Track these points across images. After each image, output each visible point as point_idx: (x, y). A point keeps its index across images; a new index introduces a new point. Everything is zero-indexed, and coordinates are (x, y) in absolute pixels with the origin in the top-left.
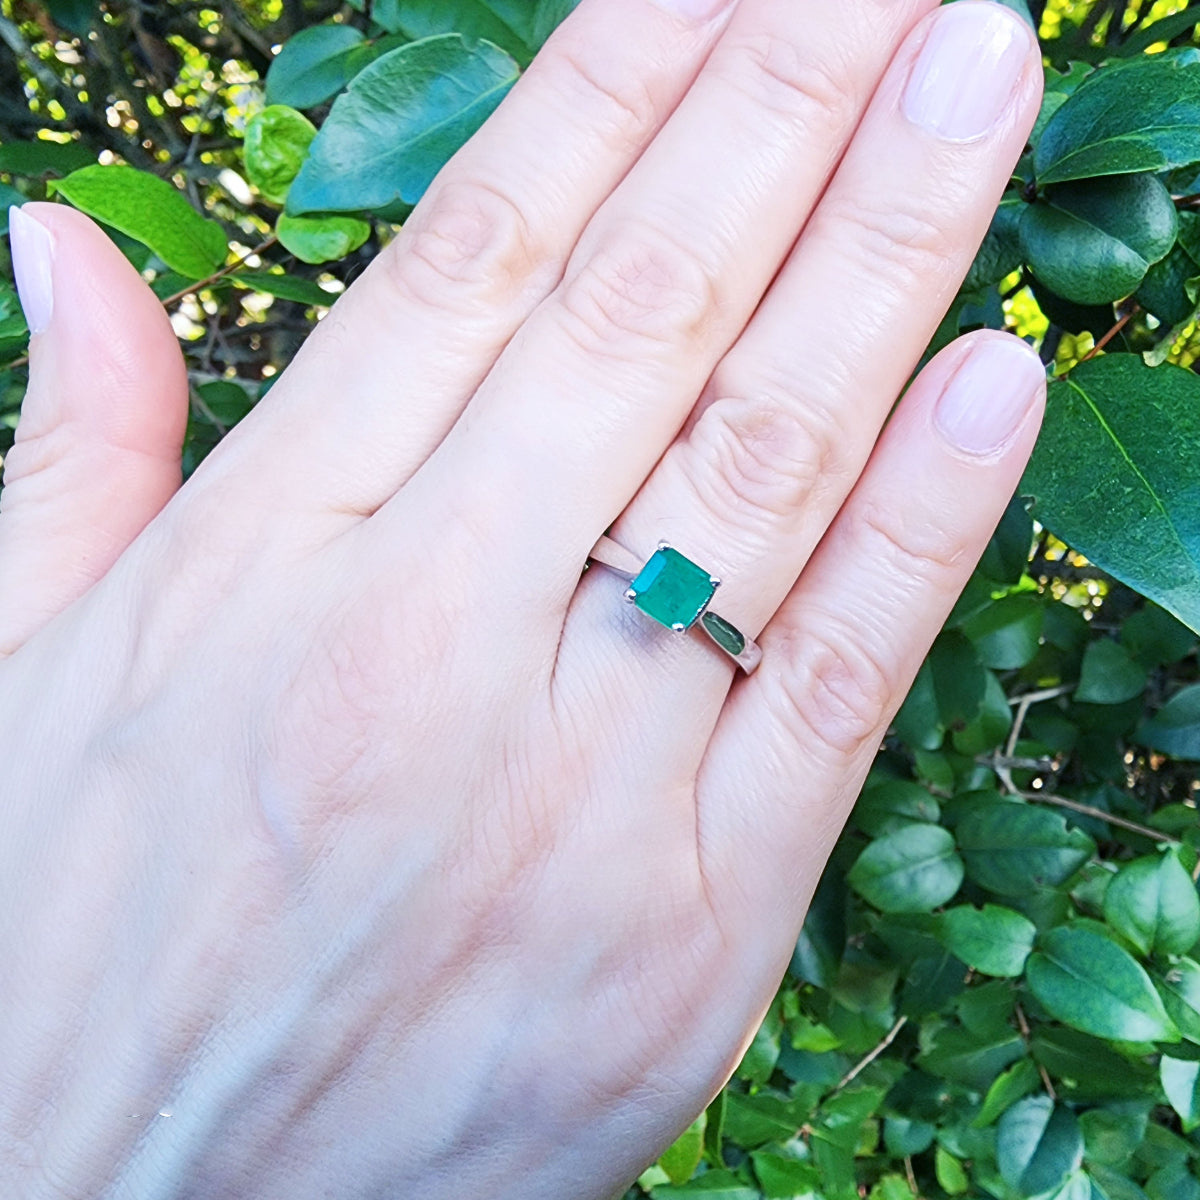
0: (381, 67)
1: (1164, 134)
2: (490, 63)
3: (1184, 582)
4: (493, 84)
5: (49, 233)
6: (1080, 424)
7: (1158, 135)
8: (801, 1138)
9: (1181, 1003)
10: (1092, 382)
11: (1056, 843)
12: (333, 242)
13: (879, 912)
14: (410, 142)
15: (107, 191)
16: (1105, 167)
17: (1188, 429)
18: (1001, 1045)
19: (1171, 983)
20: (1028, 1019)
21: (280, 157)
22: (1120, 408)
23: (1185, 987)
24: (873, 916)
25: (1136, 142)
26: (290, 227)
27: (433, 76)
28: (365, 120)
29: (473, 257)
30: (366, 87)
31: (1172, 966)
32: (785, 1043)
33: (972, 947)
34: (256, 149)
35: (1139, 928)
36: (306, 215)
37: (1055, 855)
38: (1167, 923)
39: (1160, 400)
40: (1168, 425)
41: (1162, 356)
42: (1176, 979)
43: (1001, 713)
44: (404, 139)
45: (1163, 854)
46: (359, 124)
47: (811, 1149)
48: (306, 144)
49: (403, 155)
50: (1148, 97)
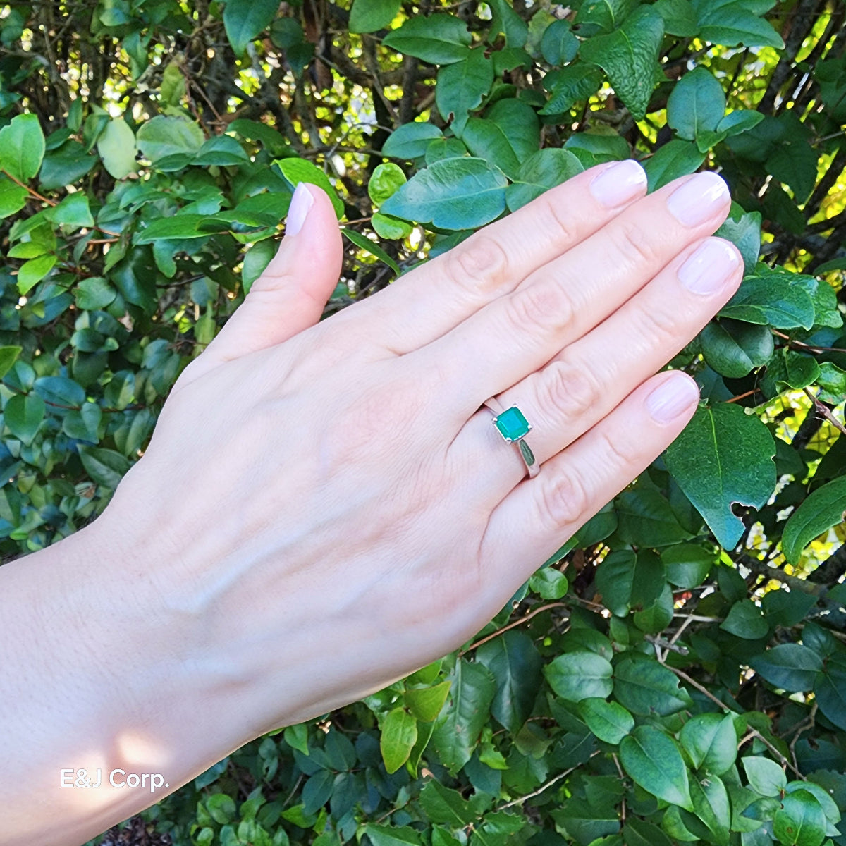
0: (446, 163)
1: (771, 311)
2: (496, 177)
3: (715, 508)
4: (494, 186)
5: (312, 198)
6: (703, 429)
7: (769, 310)
8: (466, 831)
9: (704, 798)
10: (718, 413)
11: (669, 693)
12: (396, 232)
13: (555, 696)
14: (447, 199)
15: (300, 173)
16: (740, 316)
17: (748, 446)
18: (606, 820)
19: (702, 785)
20: (627, 809)
21: (386, 186)
22: (724, 428)
23: (710, 791)
24: (551, 697)
25: (759, 310)
26: (379, 218)
27: (468, 174)
28: (430, 184)
29: (481, 269)
30: (436, 169)
31: (707, 777)
32: (476, 754)
33: (596, 721)
34: (377, 179)
35: (697, 751)
36: (388, 216)
37: (668, 699)
38: (714, 754)
39: (742, 430)
40: (741, 441)
41: (753, 411)
42: (706, 784)
43: (668, 611)
44: (444, 197)
45: (725, 715)
46: (426, 184)
47: (469, 841)
48: (400, 185)
49: (441, 204)
50: (772, 293)
